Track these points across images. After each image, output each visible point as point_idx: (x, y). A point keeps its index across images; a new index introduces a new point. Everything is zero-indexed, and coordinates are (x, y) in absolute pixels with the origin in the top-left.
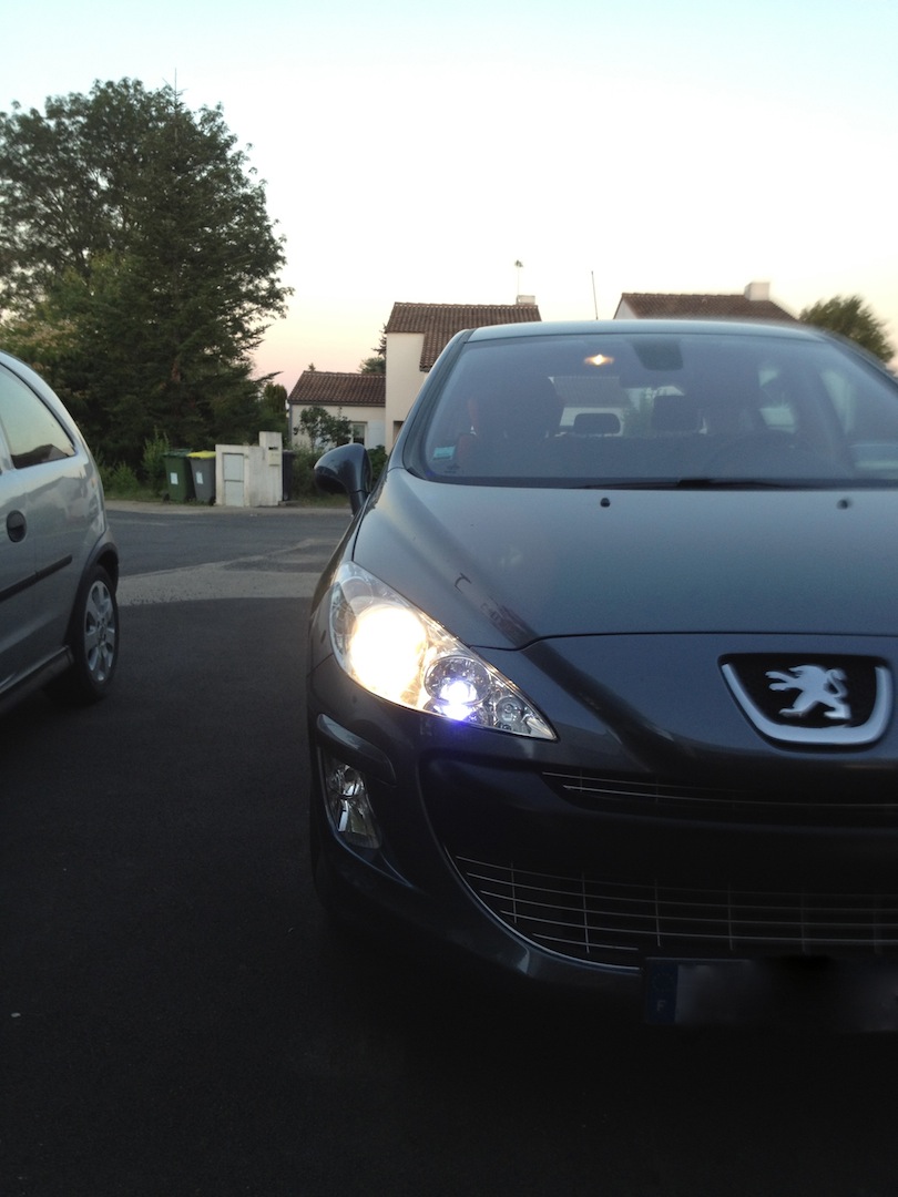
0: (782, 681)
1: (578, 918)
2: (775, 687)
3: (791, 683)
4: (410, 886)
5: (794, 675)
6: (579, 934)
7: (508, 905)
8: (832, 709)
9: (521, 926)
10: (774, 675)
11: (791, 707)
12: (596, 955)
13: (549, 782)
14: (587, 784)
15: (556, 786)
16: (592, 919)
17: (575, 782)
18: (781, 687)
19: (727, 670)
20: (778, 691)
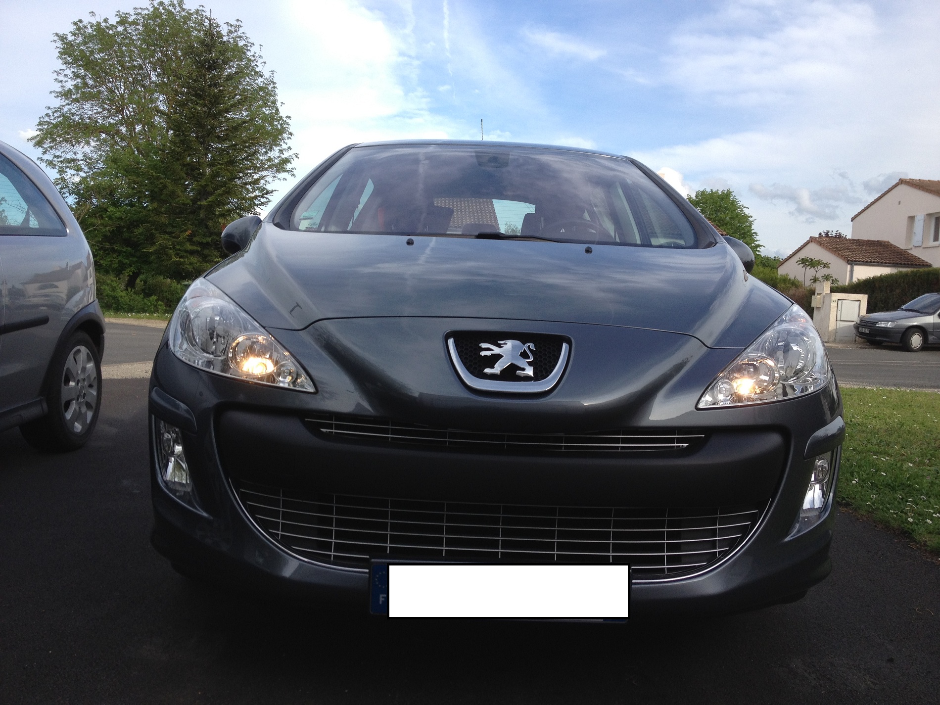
0: (488, 349)
1: (328, 534)
2: (483, 353)
3: (496, 350)
4: (205, 514)
5: (499, 346)
6: (327, 546)
7: (275, 526)
8: (524, 369)
9: (282, 540)
10: (484, 345)
11: (493, 368)
12: (338, 561)
13: (308, 426)
14: (338, 427)
15: (314, 429)
16: (339, 535)
17: (330, 426)
18: (488, 353)
19: (451, 342)
20: (485, 356)
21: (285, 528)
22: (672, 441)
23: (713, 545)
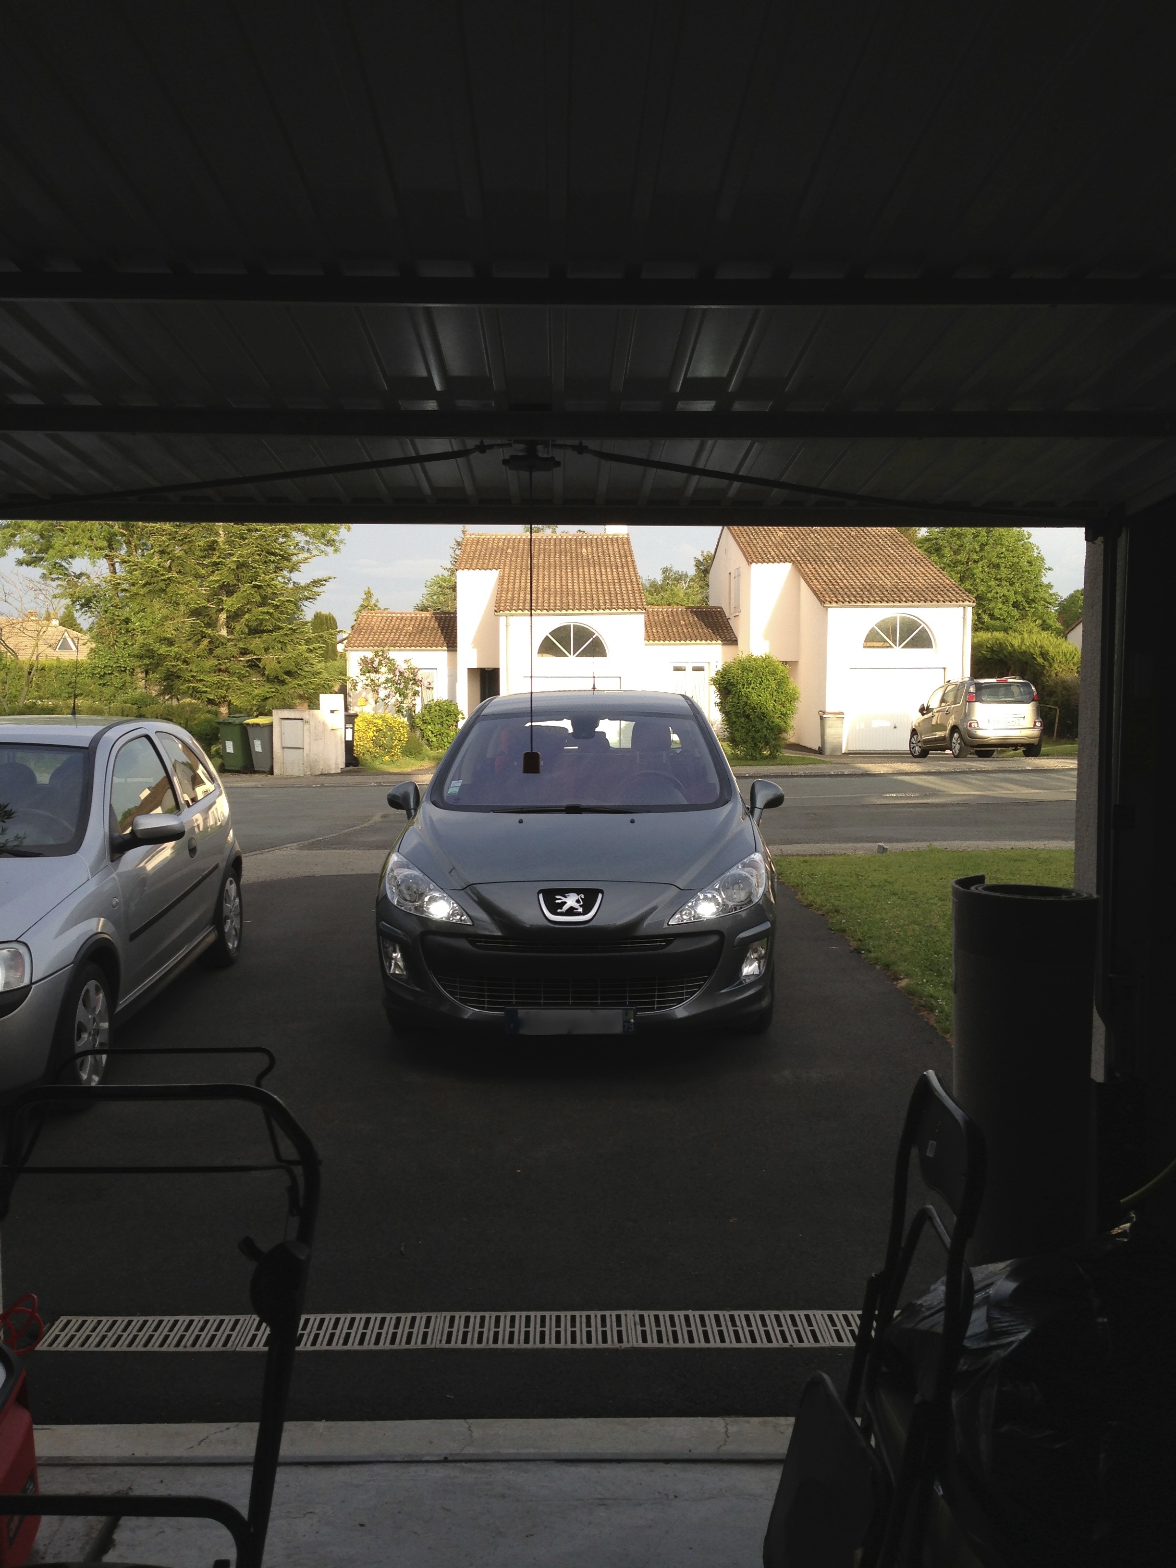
0: (560, 899)
1: (483, 996)
2: (557, 901)
3: (564, 900)
4: (418, 989)
5: (565, 897)
6: (483, 1002)
7: (456, 993)
8: (577, 909)
9: (461, 1000)
10: (557, 897)
11: (562, 909)
12: (489, 1009)
13: (468, 941)
14: (485, 942)
15: (473, 943)
16: (489, 996)
17: (480, 942)
18: (559, 901)
19: (541, 896)
20: (558, 903)
21: (461, 994)
22: (657, 942)
23: (682, 994)
